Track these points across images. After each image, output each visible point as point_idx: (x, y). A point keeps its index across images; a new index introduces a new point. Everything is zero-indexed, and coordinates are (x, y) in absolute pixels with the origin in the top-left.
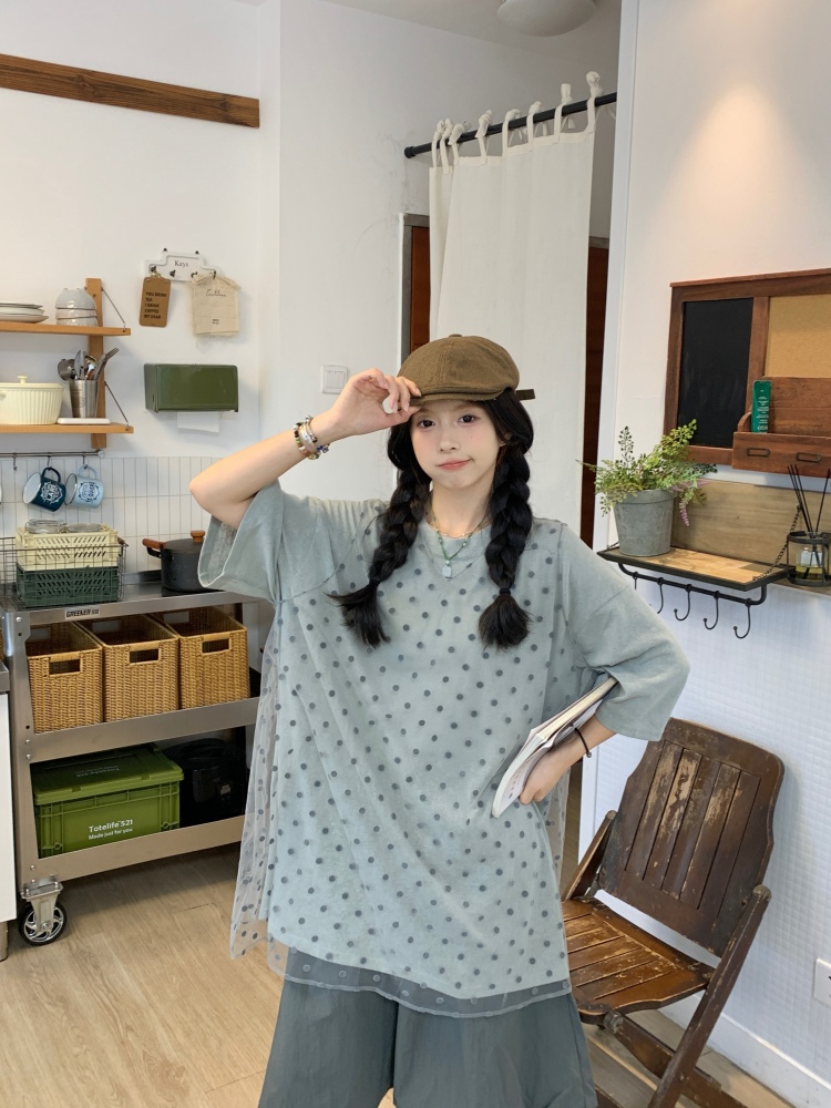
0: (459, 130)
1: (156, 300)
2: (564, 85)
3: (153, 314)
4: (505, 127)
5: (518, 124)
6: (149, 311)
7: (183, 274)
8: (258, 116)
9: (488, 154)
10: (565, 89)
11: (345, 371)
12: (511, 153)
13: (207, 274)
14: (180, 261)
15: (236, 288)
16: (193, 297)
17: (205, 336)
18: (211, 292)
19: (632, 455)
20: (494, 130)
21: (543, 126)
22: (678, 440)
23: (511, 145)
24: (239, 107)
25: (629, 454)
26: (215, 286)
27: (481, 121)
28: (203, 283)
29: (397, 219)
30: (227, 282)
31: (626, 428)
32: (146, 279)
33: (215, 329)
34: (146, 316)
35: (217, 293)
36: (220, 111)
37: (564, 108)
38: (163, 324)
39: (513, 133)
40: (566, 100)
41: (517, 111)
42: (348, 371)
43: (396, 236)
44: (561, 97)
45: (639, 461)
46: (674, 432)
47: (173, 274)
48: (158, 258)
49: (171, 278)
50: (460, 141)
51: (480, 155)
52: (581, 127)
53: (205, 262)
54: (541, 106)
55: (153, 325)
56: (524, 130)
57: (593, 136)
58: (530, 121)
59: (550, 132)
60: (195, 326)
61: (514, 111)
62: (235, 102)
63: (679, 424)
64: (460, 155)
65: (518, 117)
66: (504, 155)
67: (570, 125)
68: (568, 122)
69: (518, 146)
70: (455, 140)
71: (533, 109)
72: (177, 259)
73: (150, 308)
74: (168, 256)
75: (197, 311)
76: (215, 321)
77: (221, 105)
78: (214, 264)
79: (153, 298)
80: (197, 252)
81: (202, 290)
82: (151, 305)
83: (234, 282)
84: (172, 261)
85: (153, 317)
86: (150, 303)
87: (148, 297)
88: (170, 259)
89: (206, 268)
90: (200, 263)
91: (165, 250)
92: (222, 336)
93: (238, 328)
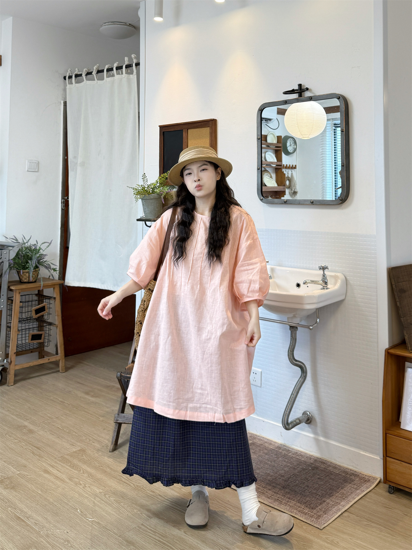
0: (86, 71)
2: (126, 58)
4: (105, 71)
5: (110, 70)
8: (1, 61)
9: (97, 80)
10: (126, 59)
11: (37, 162)
12: (107, 80)
19: (147, 183)
20: (99, 72)
21: (120, 71)
22: (163, 178)
23: (107, 77)
25: (146, 183)
27: (95, 68)
29: (61, 103)
31: (145, 174)
37: (126, 66)
39: (109, 73)
40: (127, 63)
41: (110, 65)
42: (38, 162)
43: (60, 110)
44: (125, 62)
45: (150, 185)
46: (162, 175)
50: (86, 75)
51: (94, 80)
52: (132, 73)
54: (118, 64)
56: (113, 72)
57: (136, 75)
58: (114, 69)
59: (122, 74)
61: (109, 65)
63: (164, 173)
64: (87, 80)
65: (110, 67)
66: (105, 80)
67: (129, 71)
68: (128, 70)
69: (110, 78)
70: (85, 75)
71: (115, 65)
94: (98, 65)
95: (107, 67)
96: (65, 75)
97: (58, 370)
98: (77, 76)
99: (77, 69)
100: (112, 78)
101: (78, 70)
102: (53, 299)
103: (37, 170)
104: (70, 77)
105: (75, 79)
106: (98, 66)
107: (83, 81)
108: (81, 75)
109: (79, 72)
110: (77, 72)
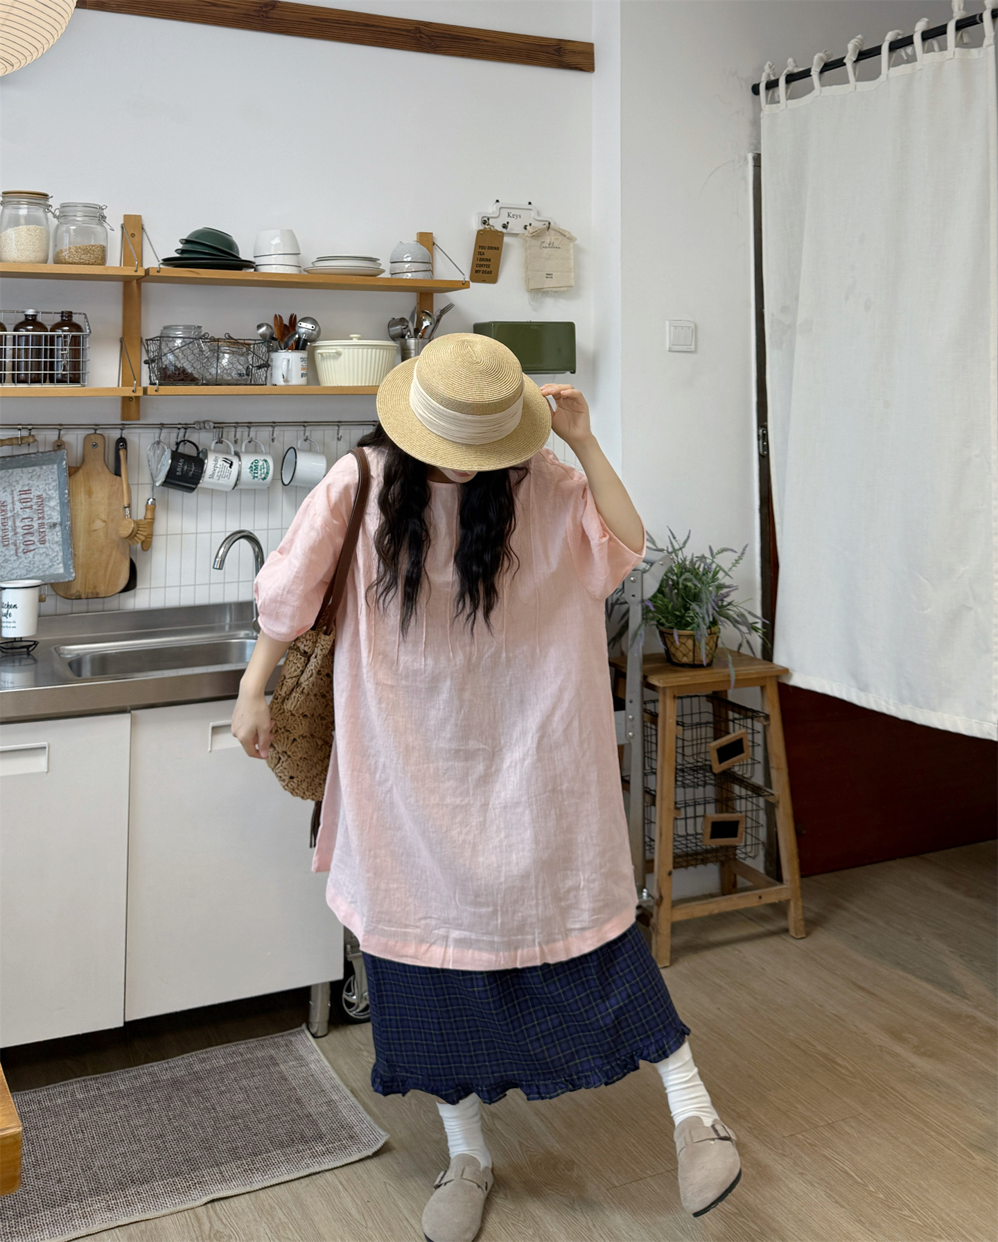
1: (488, 254)
3: (485, 269)
4: (885, 49)
5: (901, 44)
6: (481, 266)
7: (516, 226)
8: (593, 60)
9: (859, 80)
11: (693, 325)
12: (891, 73)
13: (539, 225)
14: (513, 212)
15: (571, 239)
16: (526, 249)
17: (538, 292)
18: (544, 245)
20: (868, 53)
21: (934, 42)
23: (892, 66)
24: (574, 52)
26: (548, 239)
27: (850, 46)
28: (537, 235)
29: (745, 160)
30: (562, 234)
32: (480, 234)
33: (549, 284)
35: (551, 245)
36: (556, 58)
37: (958, 22)
38: (494, 280)
40: (958, 14)
41: (902, 31)
42: (696, 326)
44: (952, 12)
47: (505, 226)
48: (491, 210)
49: (504, 230)
50: (822, 72)
52: (978, 42)
53: (538, 213)
55: (484, 281)
57: (993, 47)
58: (917, 38)
60: (527, 280)
61: (897, 30)
62: (570, 47)
64: (823, 85)
65: (900, 37)
66: (882, 77)
67: (966, 40)
68: (962, 36)
69: (903, 65)
70: (819, 70)
71: (921, 26)
72: (509, 211)
73: (482, 263)
74: (501, 208)
75: (527, 265)
76: (549, 275)
77: (556, 50)
78: (547, 215)
79: (485, 251)
80: (530, 203)
81: (536, 243)
82: (483, 260)
83: (569, 233)
84: (505, 212)
85: (484, 272)
86: (482, 257)
87: (480, 250)
88: (502, 210)
89: (540, 219)
90: (533, 214)
91: (497, 201)
92: (556, 292)
93: (573, 283)
94: (859, 36)
95: (890, 37)
96: (757, 83)
97: (782, 924)
98: (791, 78)
99: (790, 60)
100: (909, 65)
101: (795, 61)
102: (762, 719)
104: (772, 85)
105: (787, 88)
106: (862, 40)
107: (812, 88)
108: (806, 74)
109: (797, 66)
110: (792, 68)
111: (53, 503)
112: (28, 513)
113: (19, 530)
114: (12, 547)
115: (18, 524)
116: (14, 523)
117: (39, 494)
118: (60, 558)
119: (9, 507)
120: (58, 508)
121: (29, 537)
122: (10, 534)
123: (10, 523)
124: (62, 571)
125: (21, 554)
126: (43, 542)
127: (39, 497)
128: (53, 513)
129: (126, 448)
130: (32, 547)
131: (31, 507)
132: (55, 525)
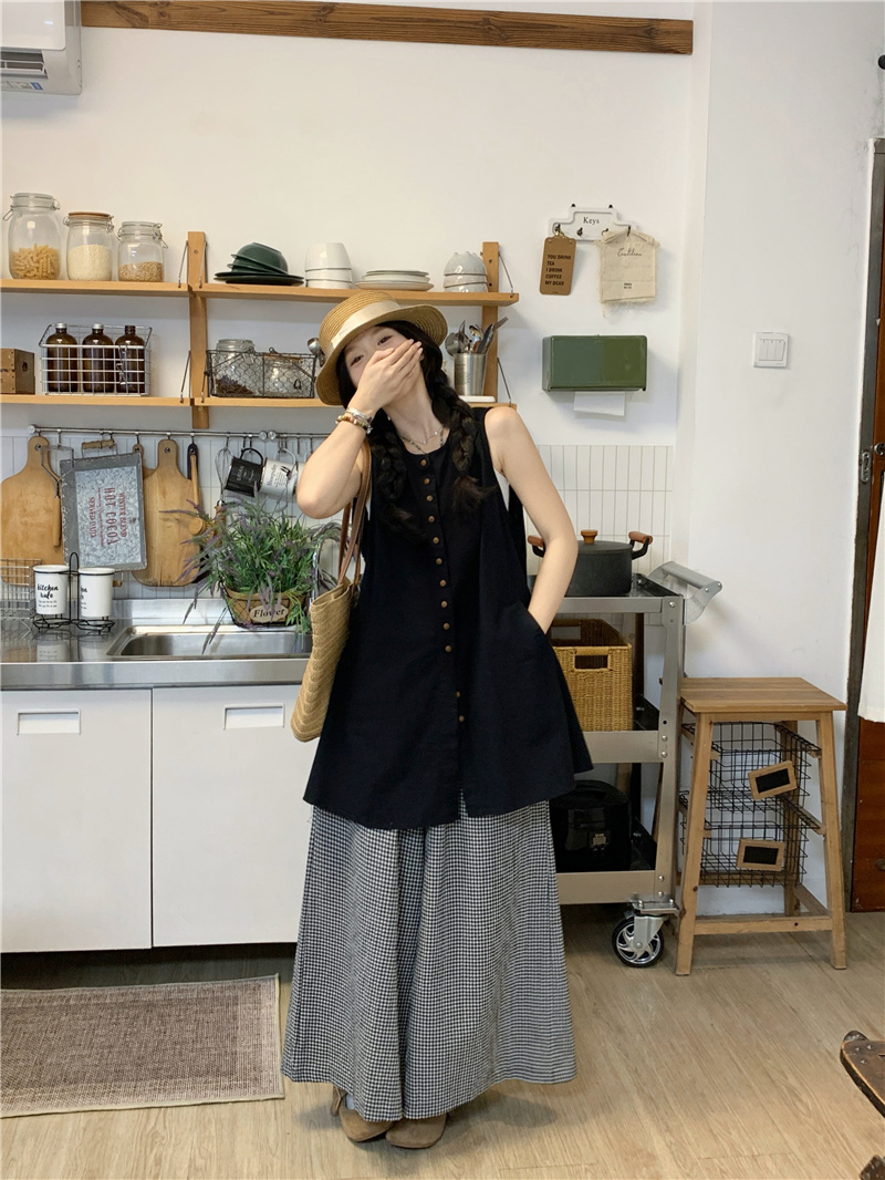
1: (558, 264)
3: (556, 280)
6: (551, 276)
7: (592, 232)
8: (691, 40)
11: (785, 338)
13: (619, 230)
14: (590, 217)
15: (653, 244)
16: (601, 257)
17: (615, 304)
18: (623, 252)
24: (668, 33)
26: (628, 245)
28: (614, 240)
29: (866, 146)
30: (642, 238)
32: (548, 242)
33: (627, 294)
34: (547, 283)
35: (631, 252)
36: (645, 40)
38: (567, 292)
42: (789, 337)
47: (580, 233)
48: (564, 215)
49: (578, 237)
53: (619, 217)
55: (556, 293)
60: (602, 292)
62: (662, 27)
72: (586, 216)
73: (552, 273)
74: (576, 213)
75: (605, 274)
76: (628, 285)
77: (646, 32)
78: (628, 219)
79: (556, 261)
80: (611, 206)
81: (613, 249)
82: (553, 270)
83: (649, 237)
84: (580, 218)
85: (555, 283)
86: (552, 267)
87: (550, 260)
88: (578, 216)
89: (619, 223)
90: (613, 218)
91: (573, 205)
92: (635, 303)
93: (654, 294)
103: (784, 363)
111: (131, 500)
112: (111, 509)
113: (104, 523)
114: (98, 538)
115: (104, 518)
116: (100, 517)
117: (121, 492)
118: (138, 550)
119: (97, 504)
120: (137, 505)
121: (113, 530)
122: (97, 526)
123: (97, 516)
124: (139, 560)
125: (106, 545)
126: (124, 534)
127: (122, 495)
128: (133, 508)
129: (197, 455)
130: (115, 539)
131: (114, 504)
132: (134, 520)
